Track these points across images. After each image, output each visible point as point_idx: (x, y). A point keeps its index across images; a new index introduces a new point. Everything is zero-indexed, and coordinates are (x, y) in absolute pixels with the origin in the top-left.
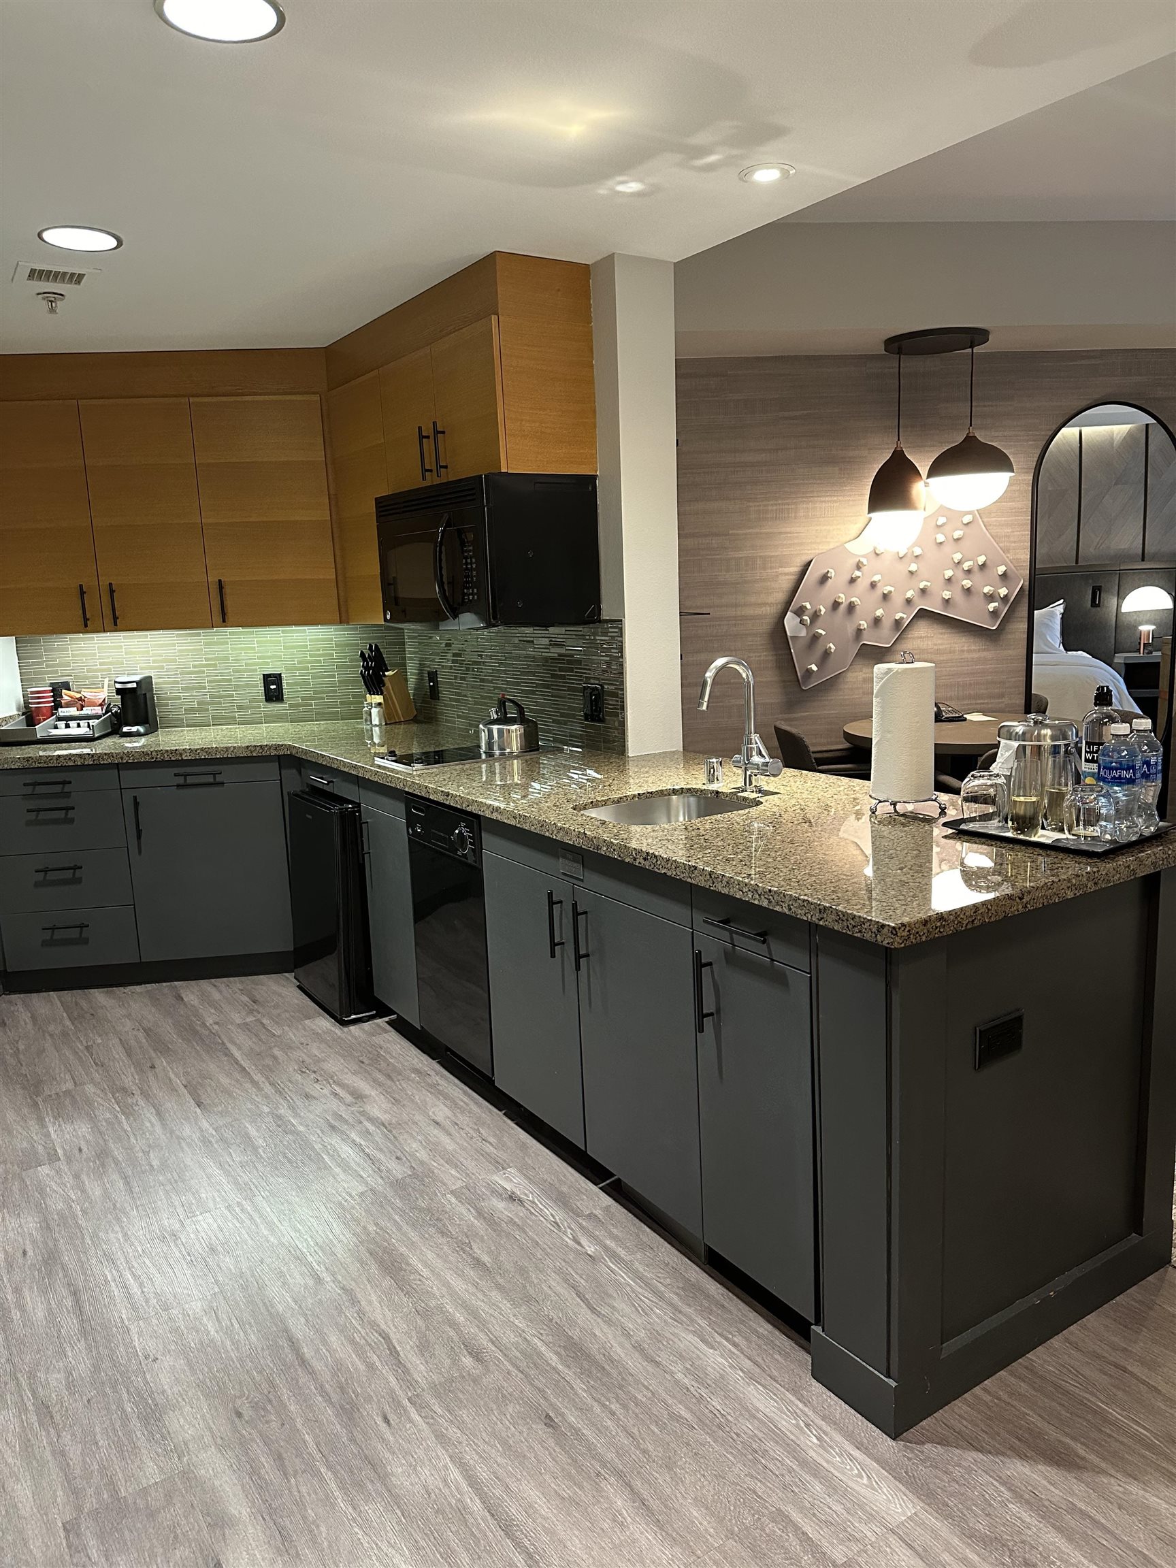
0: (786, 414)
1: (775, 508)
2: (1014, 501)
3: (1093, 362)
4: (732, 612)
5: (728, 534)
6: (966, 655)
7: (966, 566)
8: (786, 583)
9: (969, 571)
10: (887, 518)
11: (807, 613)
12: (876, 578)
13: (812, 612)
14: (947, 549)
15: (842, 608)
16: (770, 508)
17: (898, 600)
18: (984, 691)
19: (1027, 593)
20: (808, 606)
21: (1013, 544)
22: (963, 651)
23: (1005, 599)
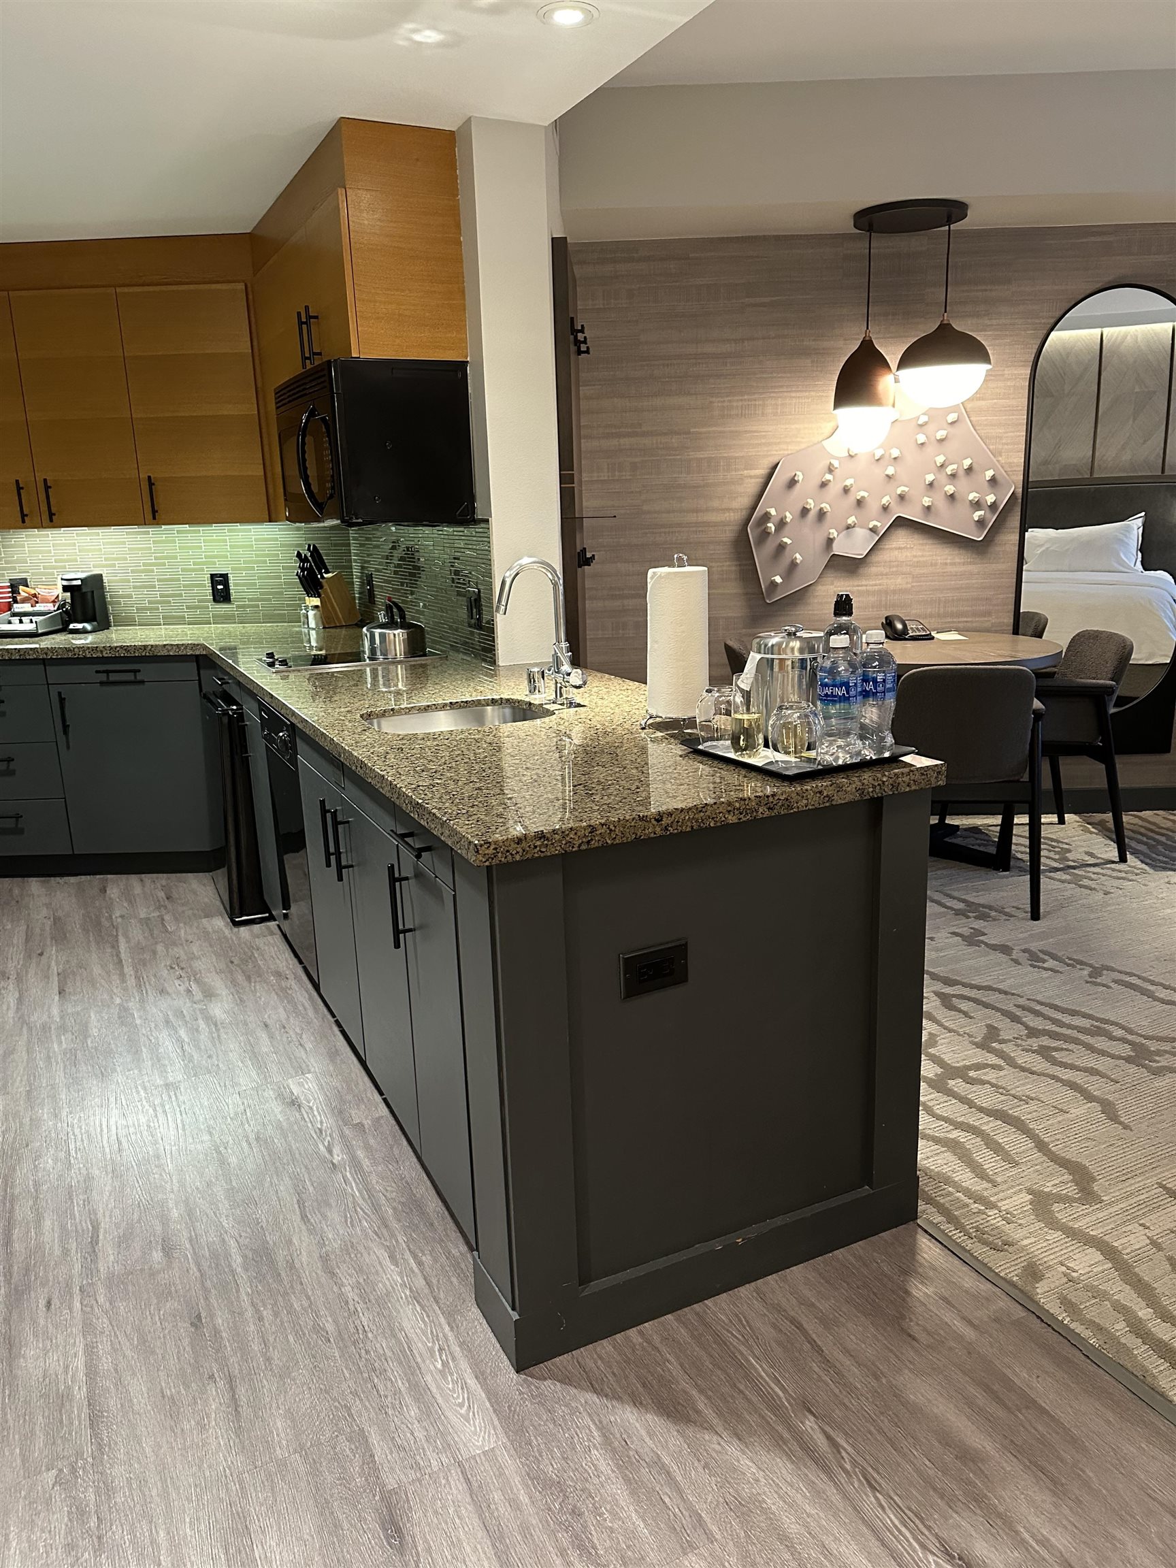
0: (751, 300)
1: (740, 403)
2: (1009, 398)
3: (1106, 238)
4: (692, 518)
5: (689, 433)
6: (950, 569)
7: (949, 470)
8: (751, 487)
9: (953, 476)
10: (852, 414)
11: (772, 520)
12: (849, 482)
13: (777, 520)
14: (930, 450)
15: (812, 514)
16: (735, 404)
17: (873, 506)
18: (969, 609)
19: (1020, 501)
20: (773, 512)
21: (1006, 447)
22: (946, 564)
23: (993, 506)
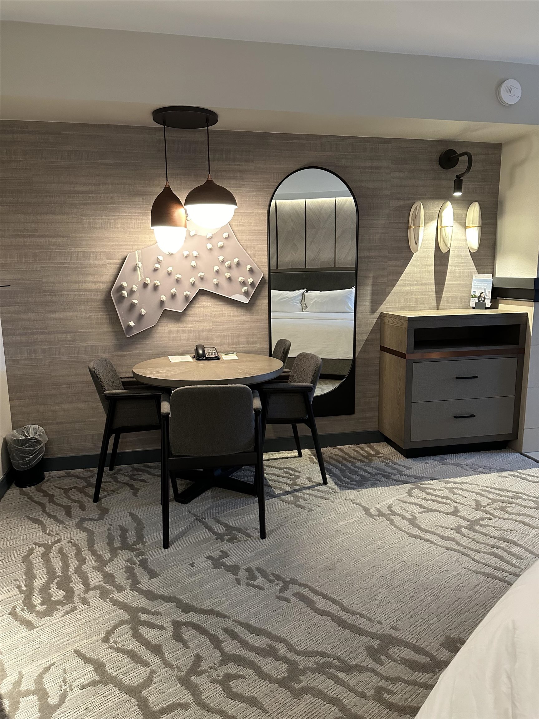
0: (104, 162)
1: (100, 221)
2: (257, 226)
3: (301, 141)
4: (75, 286)
5: (70, 237)
6: (232, 318)
7: (227, 263)
8: (111, 269)
9: (230, 267)
11: (125, 289)
12: (170, 269)
13: (129, 289)
14: (216, 252)
15: (150, 287)
16: (97, 221)
17: (186, 284)
18: (245, 340)
19: (267, 282)
20: (125, 284)
21: (257, 252)
22: (230, 315)
23: (252, 284)
